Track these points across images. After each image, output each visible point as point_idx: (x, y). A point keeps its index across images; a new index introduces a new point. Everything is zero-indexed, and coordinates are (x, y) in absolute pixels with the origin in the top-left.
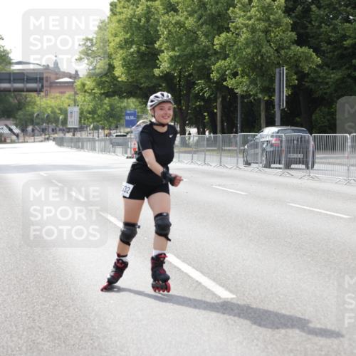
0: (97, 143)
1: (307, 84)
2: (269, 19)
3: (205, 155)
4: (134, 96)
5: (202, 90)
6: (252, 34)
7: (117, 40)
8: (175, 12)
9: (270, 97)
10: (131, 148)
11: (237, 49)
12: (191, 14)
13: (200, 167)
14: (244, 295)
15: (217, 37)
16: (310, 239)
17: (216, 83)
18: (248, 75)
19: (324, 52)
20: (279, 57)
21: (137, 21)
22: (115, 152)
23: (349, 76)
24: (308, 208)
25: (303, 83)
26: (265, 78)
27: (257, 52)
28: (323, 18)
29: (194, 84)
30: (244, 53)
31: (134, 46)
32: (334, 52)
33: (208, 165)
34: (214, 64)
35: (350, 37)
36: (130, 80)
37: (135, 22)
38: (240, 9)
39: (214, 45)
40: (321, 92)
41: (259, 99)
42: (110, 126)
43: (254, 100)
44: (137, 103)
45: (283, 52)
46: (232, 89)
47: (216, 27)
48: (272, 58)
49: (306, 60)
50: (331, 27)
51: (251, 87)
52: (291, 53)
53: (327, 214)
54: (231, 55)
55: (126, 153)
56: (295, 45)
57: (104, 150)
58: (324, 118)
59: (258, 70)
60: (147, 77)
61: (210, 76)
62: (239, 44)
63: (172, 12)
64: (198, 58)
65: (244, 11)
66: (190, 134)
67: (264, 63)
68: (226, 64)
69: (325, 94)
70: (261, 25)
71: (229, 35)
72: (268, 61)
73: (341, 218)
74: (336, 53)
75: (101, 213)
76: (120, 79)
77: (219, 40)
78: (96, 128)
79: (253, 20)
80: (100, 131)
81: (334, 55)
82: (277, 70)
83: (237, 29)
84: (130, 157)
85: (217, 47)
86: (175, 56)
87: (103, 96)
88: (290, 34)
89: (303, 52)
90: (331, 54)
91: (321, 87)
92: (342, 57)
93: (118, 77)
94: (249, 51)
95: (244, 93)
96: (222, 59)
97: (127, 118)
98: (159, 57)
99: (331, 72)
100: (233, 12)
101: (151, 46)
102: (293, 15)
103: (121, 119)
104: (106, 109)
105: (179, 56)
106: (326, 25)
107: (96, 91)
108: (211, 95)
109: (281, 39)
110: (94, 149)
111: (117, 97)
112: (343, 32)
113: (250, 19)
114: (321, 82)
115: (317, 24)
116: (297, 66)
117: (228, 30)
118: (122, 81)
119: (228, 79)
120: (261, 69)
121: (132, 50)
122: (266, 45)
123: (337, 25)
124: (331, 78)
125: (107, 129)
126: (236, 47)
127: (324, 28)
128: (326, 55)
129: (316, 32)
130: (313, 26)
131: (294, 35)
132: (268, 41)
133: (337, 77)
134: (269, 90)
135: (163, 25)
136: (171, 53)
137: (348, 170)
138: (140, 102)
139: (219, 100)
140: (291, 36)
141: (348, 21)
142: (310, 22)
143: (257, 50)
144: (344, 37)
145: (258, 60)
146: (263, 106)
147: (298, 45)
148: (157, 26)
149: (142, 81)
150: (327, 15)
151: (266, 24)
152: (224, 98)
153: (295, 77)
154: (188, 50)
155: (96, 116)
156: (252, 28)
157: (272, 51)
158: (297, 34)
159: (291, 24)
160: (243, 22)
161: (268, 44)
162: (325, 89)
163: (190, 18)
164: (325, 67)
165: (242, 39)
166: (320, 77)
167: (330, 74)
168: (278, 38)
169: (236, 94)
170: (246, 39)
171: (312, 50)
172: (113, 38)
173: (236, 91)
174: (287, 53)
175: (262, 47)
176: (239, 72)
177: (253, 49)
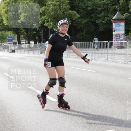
1: (74, 24)
2: (60, 1)
3: (38, 51)
4: (11, 31)
6: (54, 7)
7: (5, 10)
10: (10, 49)
11: (49, 12)
13: (37, 55)
17: (41, 25)
18: (53, 22)
20: (64, 14)
21: (12, 3)
22: (4, 51)
23: (90, 21)
24: (79, 69)
27: (56, 13)
30: (51, 14)
34: (40, 18)
35: (90, 7)
39: (40, 11)
40: (79, 27)
42: (1, 42)
44: (12, 33)
46: (47, 27)
47: (41, 4)
48: (62, 15)
49: (74, 15)
50: (83, 3)
51: (54, 26)
52: (68, 13)
53: (86, 71)
54: (47, 14)
55: (9, 51)
57: (0, 51)
58: (80, 36)
59: (56, 20)
62: (50, 10)
66: (31, 44)
67: (58, 17)
68: (45, 18)
70: (58, 3)
71: (46, 7)
72: (60, 16)
73: (91, 72)
75: (3, 73)
76: (5, 25)
77: (42, 9)
79: (54, 2)
81: (84, 13)
83: (49, 5)
84: (10, 53)
85: (41, 12)
88: (68, 6)
89: (73, 13)
90: (83, 13)
92: (87, 14)
93: (5, 24)
94: (53, 13)
95: (51, 28)
96: (43, 16)
97: (9, 38)
99: (83, 20)
103: (5, 39)
106: (81, 2)
108: (39, 29)
109: (65, 8)
111: (4, 31)
112: (88, 5)
114: (80, 24)
115: (78, 2)
116: (71, 18)
117: (45, 5)
118: (6, 25)
119: (45, 23)
120: (58, 19)
122: (59, 10)
123: (85, 2)
124: (83, 22)
126: (48, 11)
127: (80, 4)
128: (81, 13)
129: (77, 5)
130: (76, 3)
131: (69, 7)
132: (60, 9)
133: (85, 22)
137: (92, 55)
138: (13, 33)
139: (42, 31)
140: (68, 7)
142: (75, 2)
143: (56, 12)
144: (88, 7)
145: (56, 16)
147: (71, 10)
151: (59, 3)
153: (70, 22)
156: (54, 4)
157: (61, 13)
158: (71, 6)
159: (69, 3)
160: (51, 2)
161: (60, 10)
162: (81, 26)
163: (31, 1)
164: (81, 18)
165: (51, 8)
166: (79, 22)
167: (83, 21)
168: (63, 8)
169: (48, 28)
170: (52, 8)
171: (76, 12)
172: (3, 9)
173: (49, 27)
174: (67, 13)
175: (58, 11)
176: (50, 21)
177: (55, 12)
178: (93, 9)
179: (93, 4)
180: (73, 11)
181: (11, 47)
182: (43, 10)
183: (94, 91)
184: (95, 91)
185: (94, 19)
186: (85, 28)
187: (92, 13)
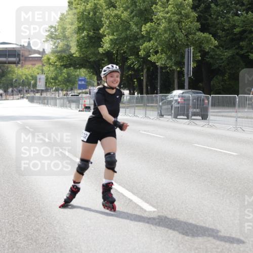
0: (58, 100)
1: (207, 60)
2: (181, 13)
3: (135, 109)
4: (84, 68)
5: (133, 63)
6: (169, 24)
7: (73, 27)
8: (114, 7)
9: (181, 68)
10: (82, 104)
11: (158, 35)
12: (126, 10)
13: (131, 118)
14: (162, 209)
15: (144, 25)
16: (209, 169)
17: (143, 58)
18: (166, 53)
19: (220, 37)
20: (188, 40)
21: (87, 14)
22: (70, 107)
23: (237, 54)
24: (208, 148)
25: (205, 58)
26: (177, 55)
27: (172, 37)
28: (219, 13)
29: (127, 59)
30: (163, 37)
31: (85, 32)
32: (227, 36)
33: (137, 116)
34: (142, 45)
35: (238, 26)
36: (82, 56)
37: (86, 15)
38: (161, 6)
39: (141, 31)
40: (217, 65)
41: (173, 70)
42: (67, 88)
43: (170, 70)
44: (87, 72)
45: (190, 37)
46: (155, 63)
47: (143, 19)
48: (183, 41)
49: (207, 42)
50: (225, 19)
51: (168, 61)
52: (196, 37)
53: (221, 152)
54: (154, 38)
55: (78, 108)
56: (199, 32)
57: (63, 106)
58: (219, 83)
59: (172, 49)
60: (93, 54)
61: (138, 53)
62: (160, 31)
63: (112, 8)
64: (130, 40)
65: (163, 8)
66: (124, 94)
67: (177, 44)
68: (150, 45)
69: (221, 66)
70: (176, 18)
71: (153, 24)
72: (180, 43)
73: (231, 155)
74: (228, 38)
76: (74, 55)
77: (145, 28)
78: (57, 90)
79: (169, 14)
80: (60, 92)
81: (227, 39)
82: (187, 49)
83: (158, 20)
84: (81, 111)
85: (144, 33)
86: (114, 39)
87: (63, 67)
88: (195, 24)
89: (205, 37)
90: (225, 38)
91: (218, 62)
92: (232, 40)
94: (166, 35)
95: (163, 66)
96: (147, 42)
97: (80, 83)
98: (102, 40)
99: (225, 51)
100: (155, 8)
101: (97, 32)
102: (198, 10)
103: (75, 83)
104: (64, 76)
105: (117, 39)
106: (221, 17)
107: (57, 63)
108: (140, 66)
109: (190, 28)
110: (55, 105)
111: (72, 68)
112: (234, 23)
113: (167, 13)
114: (217, 58)
115: (215, 17)
116: (200, 47)
117: (152, 21)
118: (76, 57)
119: (151, 55)
120: (175, 49)
121: (83, 35)
123: (229, 17)
124: (224, 55)
125: (65, 91)
126: (157, 33)
127: (220, 20)
128: (221, 39)
129: (214, 23)
130: (212, 18)
131: (198, 25)
132: (180, 29)
133: (229, 55)
134: (180, 64)
135: (105, 17)
136: (111, 37)
137: (236, 120)
138: (89, 72)
139: (145, 71)
140: (196, 25)
141: (237, 15)
143: (172, 35)
144: (234, 26)
145: (173, 42)
146: (176, 75)
147: (201, 32)
148: (101, 18)
149: (90, 57)
150: (222, 11)
151: (179, 17)
152: (148, 70)
153: (199, 54)
154: (123, 35)
155: (57, 81)
156: (169, 19)
157: (183, 36)
158: (201, 24)
159: (197, 17)
160: (163, 15)
161: (180, 31)
162: (220, 63)
163: (125, 12)
164: (220, 48)
165: (162, 27)
166: (217, 54)
167: (224, 53)
168: (187, 26)
169: (157, 66)
170: (165, 27)
171: (211, 35)
172: (70, 26)
173: (157, 64)
174: (193, 38)
175: (176, 33)
176: (160, 51)
177: (170, 34)
178: (244, 32)
179: (244, 21)
180: (205, 34)
181: (83, 101)
182: (147, 31)
183: (229, 193)
184: (233, 194)
185: (246, 51)
186: (228, 67)
187: (242, 39)
